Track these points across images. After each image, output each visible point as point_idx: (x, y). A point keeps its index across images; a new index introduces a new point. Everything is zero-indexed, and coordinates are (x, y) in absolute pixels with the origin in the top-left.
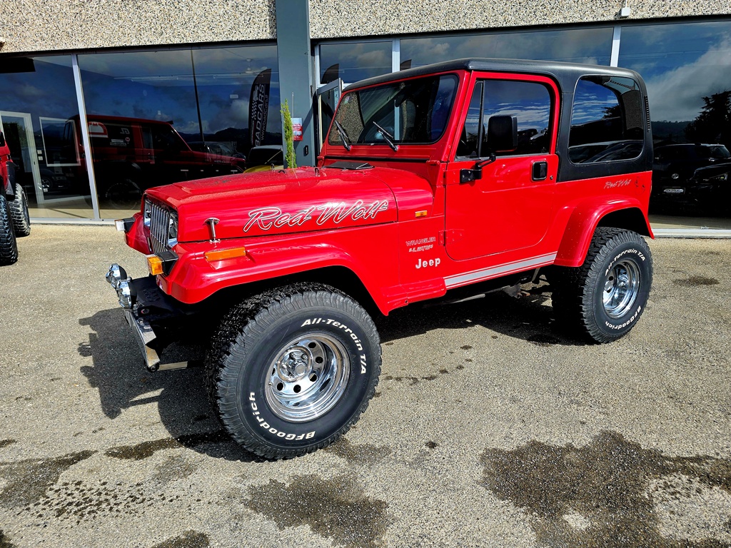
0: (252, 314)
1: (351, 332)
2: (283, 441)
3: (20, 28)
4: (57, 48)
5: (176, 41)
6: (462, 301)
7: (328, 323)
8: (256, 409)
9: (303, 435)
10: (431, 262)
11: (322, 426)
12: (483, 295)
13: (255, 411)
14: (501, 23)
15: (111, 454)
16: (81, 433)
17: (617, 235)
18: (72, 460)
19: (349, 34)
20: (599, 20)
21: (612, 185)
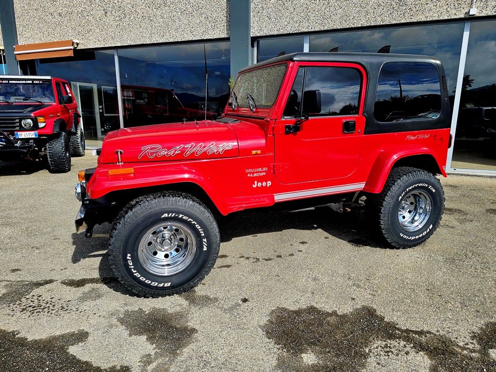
0: (131, 208)
1: (196, 223)
2: (149, 286)
3: (87, 35)
4: (106, 46)
5: (171, 41)
6: (297, 211)
7: (180, 217)
8: (131, 264)
9: (163, 284)
10: (264, 184)
11: (176, 281)
12: (313, 208)
13: (131, 266)
14: (379, 22)
15: (64, 283)
16: (54, 270)
17: (411, 173)
18: (43, 283)
19: (276, 33)
20: (452, 18)
21: (412, 138)
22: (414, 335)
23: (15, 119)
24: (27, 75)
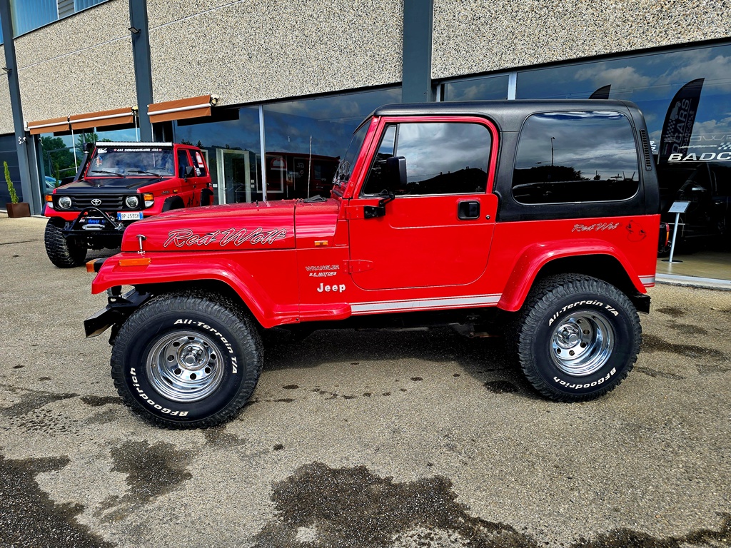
1: (221, 335)
2: (159, 412)
3: (229, 87)
7: (199, 325)
9: (177, 412)
10: (335, 288)
11: (196, 411)
13: (136, 383)
15: (85, 400)
17: (572, 282)
18: (63, 397)
21: (585, 228)
22: (482, 528)
23: (118, 197)
24: (161, 141)
